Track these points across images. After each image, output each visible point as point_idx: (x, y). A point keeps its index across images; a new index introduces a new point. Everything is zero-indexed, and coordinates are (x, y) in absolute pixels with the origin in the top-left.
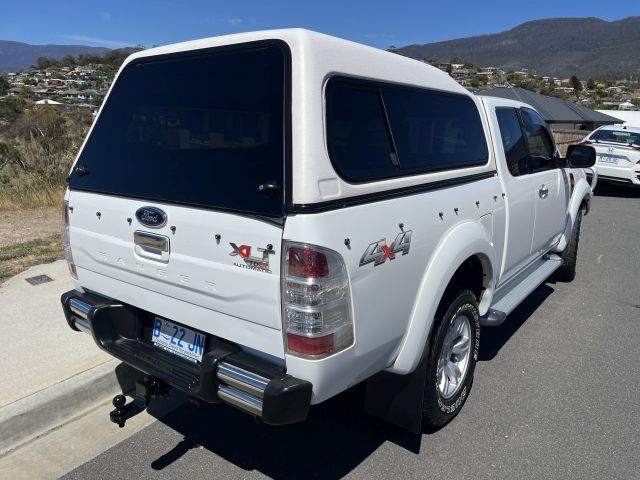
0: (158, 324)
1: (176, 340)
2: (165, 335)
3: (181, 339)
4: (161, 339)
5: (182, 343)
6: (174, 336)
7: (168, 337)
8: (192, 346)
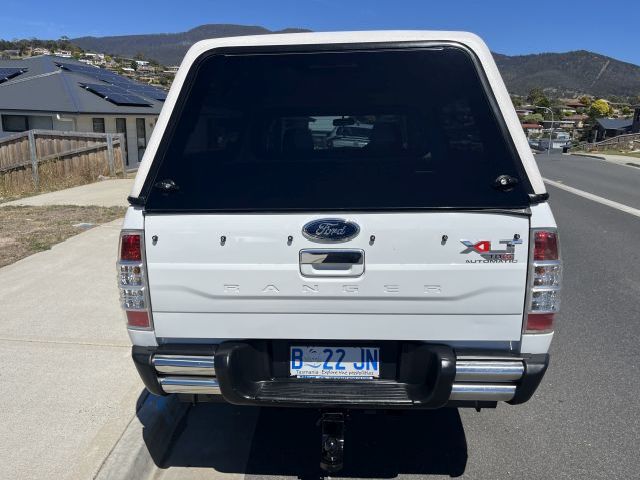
0: (297, 354)
1: (332, 364)
2: (312, 364)
3: (340, 360)
4: (306, 369)
5: (342, 364)
6: (328, 360)
7: (316, 364)
8: (359, 364)
